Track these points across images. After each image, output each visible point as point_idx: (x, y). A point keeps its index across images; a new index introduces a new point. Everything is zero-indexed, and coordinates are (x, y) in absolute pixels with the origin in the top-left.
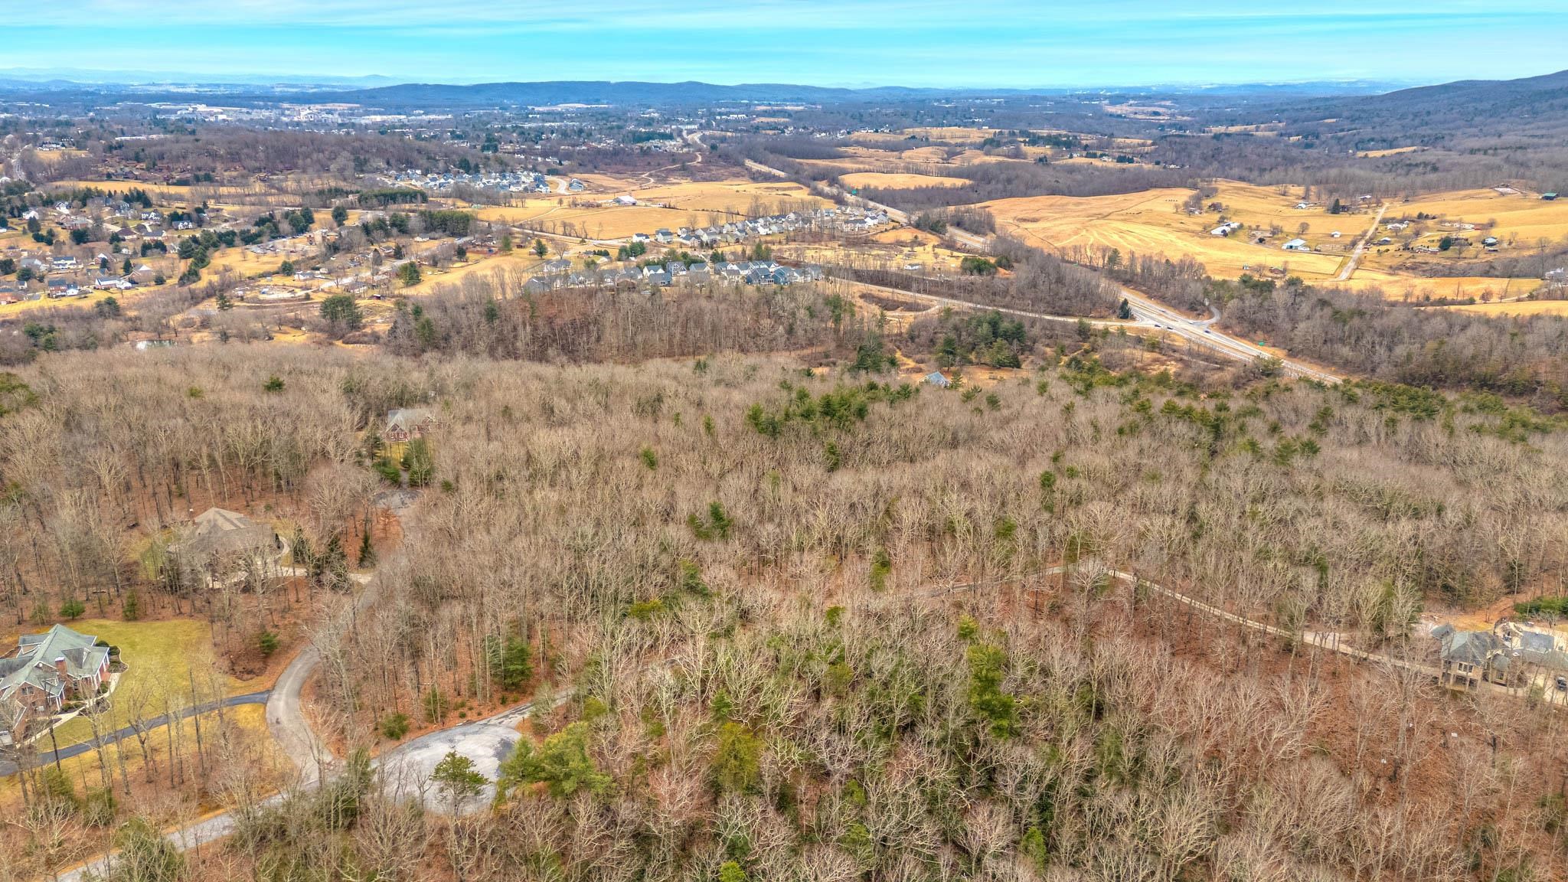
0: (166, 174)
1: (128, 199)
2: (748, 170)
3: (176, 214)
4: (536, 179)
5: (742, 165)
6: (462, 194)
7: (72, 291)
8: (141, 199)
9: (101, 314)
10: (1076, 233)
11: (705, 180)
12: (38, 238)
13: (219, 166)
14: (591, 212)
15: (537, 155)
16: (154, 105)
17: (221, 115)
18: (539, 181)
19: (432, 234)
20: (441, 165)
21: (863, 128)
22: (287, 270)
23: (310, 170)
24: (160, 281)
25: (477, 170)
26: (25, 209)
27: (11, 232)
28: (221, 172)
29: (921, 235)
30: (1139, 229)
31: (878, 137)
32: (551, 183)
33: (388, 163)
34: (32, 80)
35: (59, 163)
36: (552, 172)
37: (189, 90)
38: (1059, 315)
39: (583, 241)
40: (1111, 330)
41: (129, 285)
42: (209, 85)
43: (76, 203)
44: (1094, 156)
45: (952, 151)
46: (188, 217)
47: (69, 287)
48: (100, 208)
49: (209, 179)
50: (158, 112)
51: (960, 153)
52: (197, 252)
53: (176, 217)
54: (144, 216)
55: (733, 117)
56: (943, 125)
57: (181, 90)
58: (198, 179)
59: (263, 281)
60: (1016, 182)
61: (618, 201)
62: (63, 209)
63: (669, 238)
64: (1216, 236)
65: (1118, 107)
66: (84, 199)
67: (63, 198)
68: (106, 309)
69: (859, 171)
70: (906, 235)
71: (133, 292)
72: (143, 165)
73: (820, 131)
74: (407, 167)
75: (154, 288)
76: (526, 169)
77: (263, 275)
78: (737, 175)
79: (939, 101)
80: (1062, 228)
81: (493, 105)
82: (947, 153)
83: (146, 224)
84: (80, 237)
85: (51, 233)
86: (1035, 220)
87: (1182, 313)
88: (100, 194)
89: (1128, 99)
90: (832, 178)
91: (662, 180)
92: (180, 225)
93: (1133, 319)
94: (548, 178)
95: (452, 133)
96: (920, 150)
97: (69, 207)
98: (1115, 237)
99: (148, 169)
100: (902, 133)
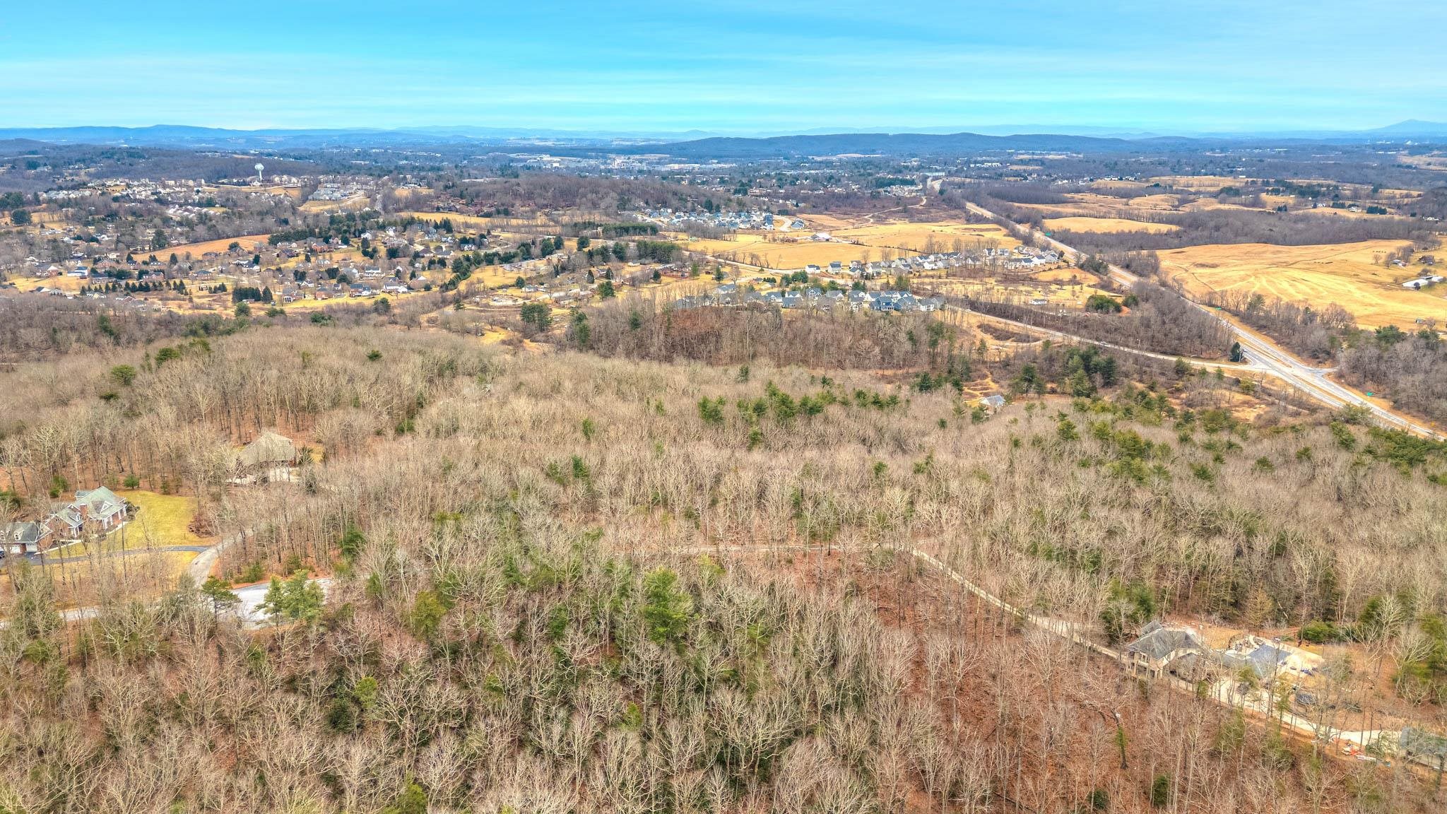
0: (478, 208)
1: (436, 227)
2: (967, 212)
3: (465, 238)
4: (765, 218)
5: (963, 208)
6: (690, 229)
7: (366, 293)
8: (447, 226)
9: (376, 310)
10: (1243, 279)
11: (921, 221)
12: (365, 253)
13: (518, 203)
14: (786, 245)
15: (779, 198)
16: (512, 156)
17: (556, 162)
18: (768, 220)
19: (643, 260)
20: (689, 205)
21: (1108, 176)
22: (520, 283)
23: (583, 207)
24: (428, 288)
25: (718, 209)
26: (363, 231)
27: (350, 248)
28: (519, 208)
29: (1080, 275)
30: (1314, 278)
31: (1121, 184)
32: (778, 221)
33: (647, 203)
34: (440, 135)
35: (406, 198)
36: (784, 212)
37: (549, 144)
38: (1164, 353)
39: (762, 270)
40: (1209, 370)
41: (406, 290)
42: (564, 140)
43: (400, 228)
44: (1342, 206)
45: (1186, 197)
46: (473, 241)
47: (364, 289)
48: (416, 232)
49: (507, 213)
50: (512, 160)
51: (1194, 201)
52: (462, 270)
53: (465, 241)
54: (444, 239)
55: (987, 165)
56: (1199, 174)
57: (542, 144)
58: (498, 212)
59: (500, 292)
60: (1224, 230)
61: (814, 237)
62: (391, 233)
63: (837, 270)
64: (1407, 289)
65: (1417, 157)
66: (408, 224)
67: (393, 224)
68: (381, 306)
69: (1074, 215)
70: (1065, 275)
71: (408, 295)
72: (464, 201)
73: (1063, 178)
74: (662, 207)
75: (423, 293)
76: (760, 209)
77: (501, 288)
78: (953, 218)
79: (1213, 150)
80: (1230, 274)
81: (779, 155)
82: (1178, 200)
83: (443, 246)
84: (393, 253)
85: (375, 251)
86: (1214, 266)
87: (1304, 361)
88: (421, 222)
89: (1432, 150)
90: (1035, 222)
91: (881, 220)
92: (466, 247)
93: (1245, 362)
94: (776, 217)
95: (721, 178)
96: (1153, 197)
97: (395, 231)
98: (1285, 285)
99: (467, 205)
100: (1147, 181)
